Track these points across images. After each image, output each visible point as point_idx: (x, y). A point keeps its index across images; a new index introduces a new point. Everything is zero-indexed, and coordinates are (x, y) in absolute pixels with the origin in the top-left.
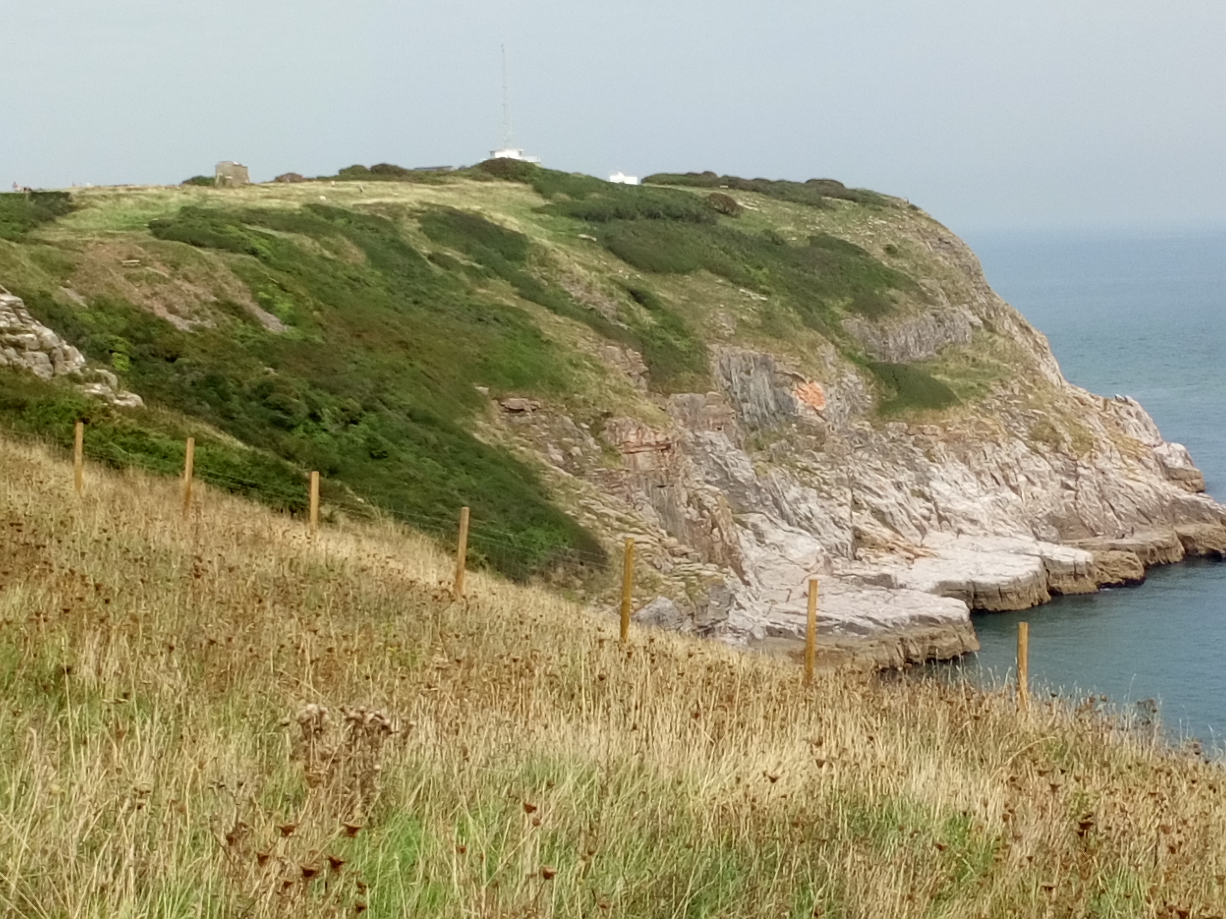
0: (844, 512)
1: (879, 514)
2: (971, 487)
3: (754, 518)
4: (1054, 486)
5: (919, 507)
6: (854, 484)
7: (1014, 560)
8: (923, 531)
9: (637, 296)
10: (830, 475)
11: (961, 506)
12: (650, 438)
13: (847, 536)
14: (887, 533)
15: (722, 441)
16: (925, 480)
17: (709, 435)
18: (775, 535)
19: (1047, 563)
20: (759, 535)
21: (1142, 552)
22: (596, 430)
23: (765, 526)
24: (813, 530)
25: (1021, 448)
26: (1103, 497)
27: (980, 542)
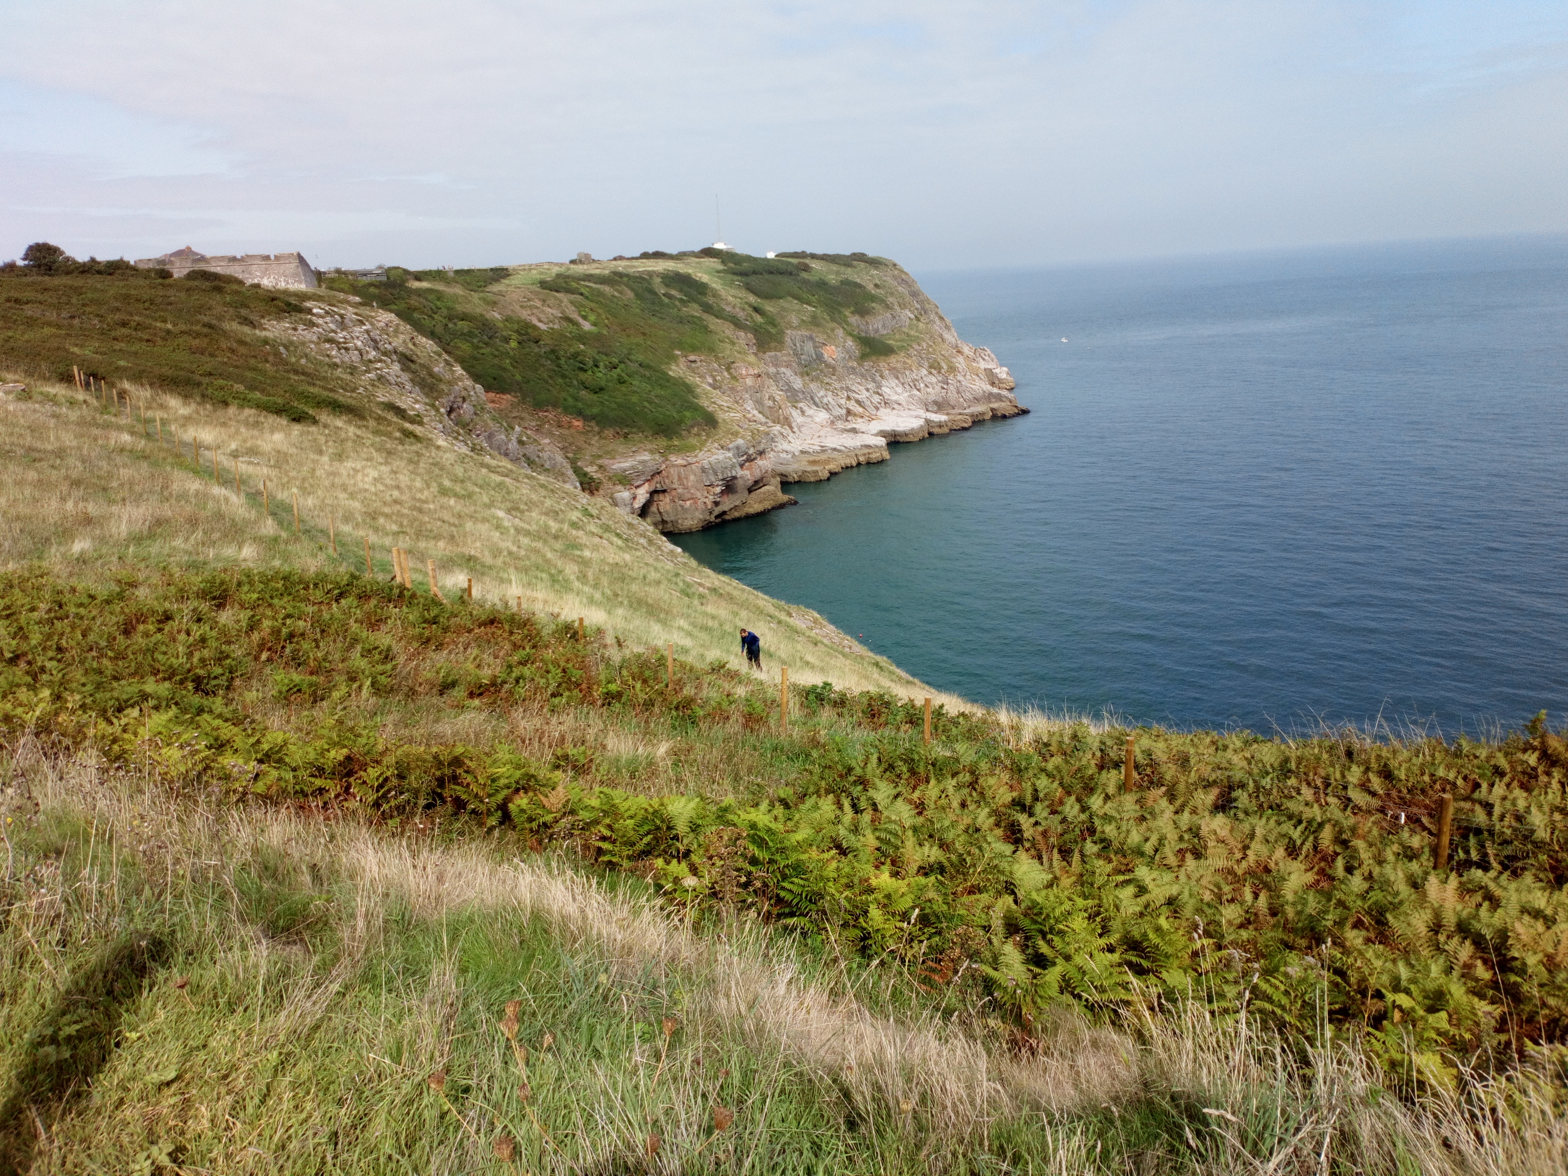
0: (843, 401)
1: (858, 402)
2: (899, 389)
3: (801, 405)
4: (938, 388)
5: (876, 399)
6: (848, 389)
7: (913, 420)
8: (877, 409)
9: (756, 310)
10: (837, 386)
11: (895, 397)
12: (751, 372)
13: (844, 412)
14: (861, 410)
15: (788, 372)
16: (879, 386)
17: (783, 370)
18: (809, 412)
19: (928, 421)
20: (803, 412)
21: (972, 416)
22: (728, 369)
23: (805, 408)
24: (828, 409)
25: (924, 372)
26: (958, 392)
27: (902, 413)
